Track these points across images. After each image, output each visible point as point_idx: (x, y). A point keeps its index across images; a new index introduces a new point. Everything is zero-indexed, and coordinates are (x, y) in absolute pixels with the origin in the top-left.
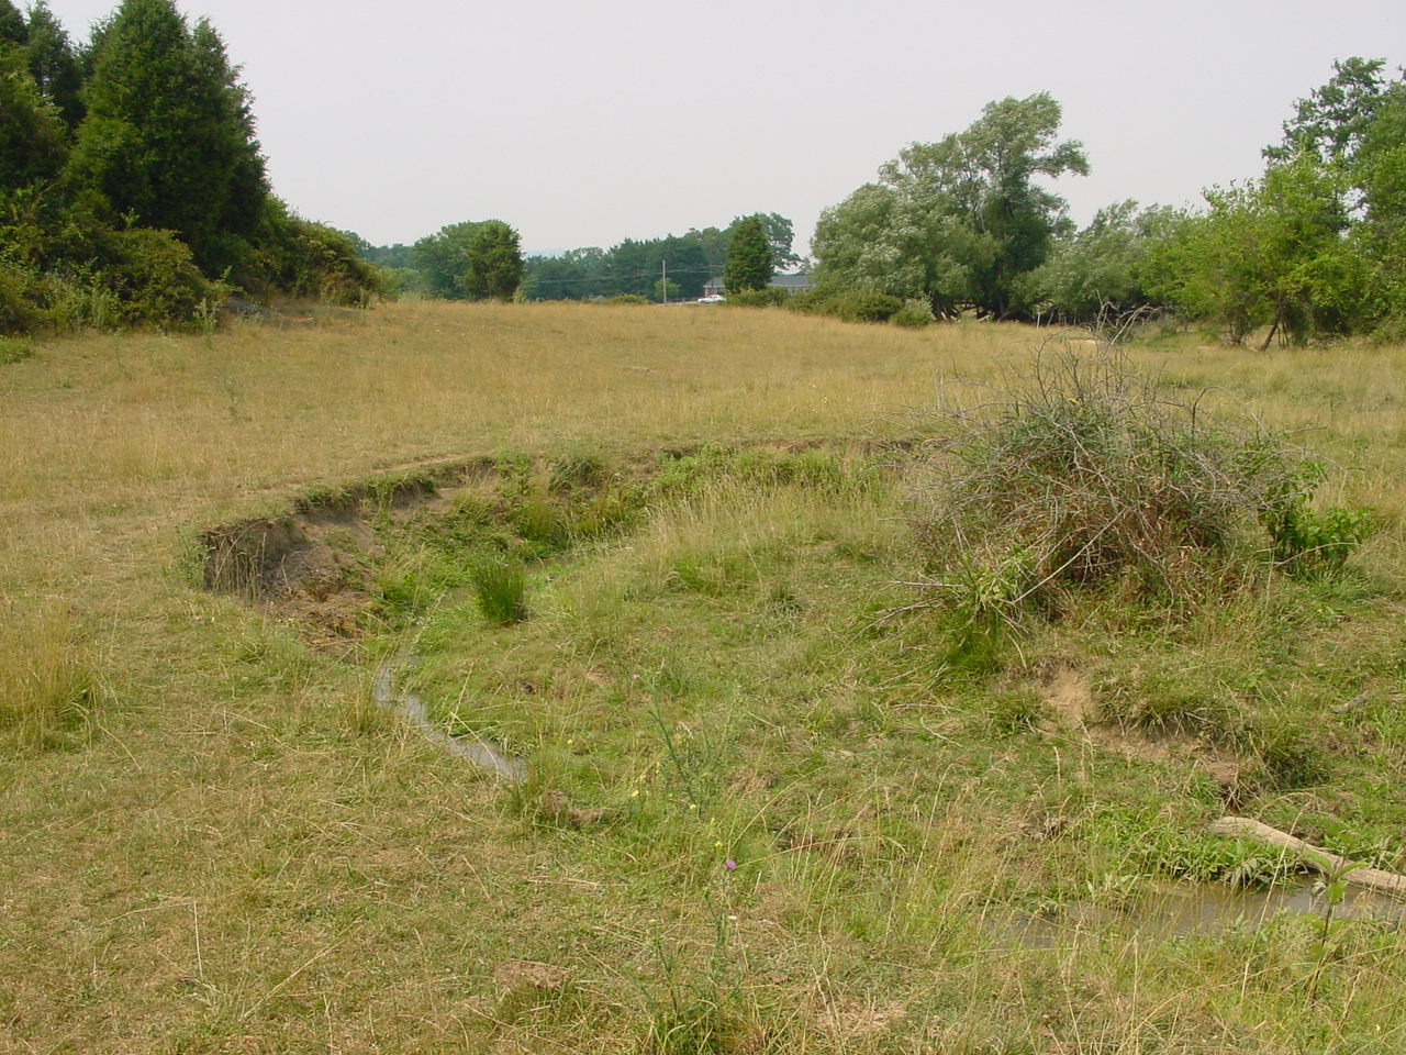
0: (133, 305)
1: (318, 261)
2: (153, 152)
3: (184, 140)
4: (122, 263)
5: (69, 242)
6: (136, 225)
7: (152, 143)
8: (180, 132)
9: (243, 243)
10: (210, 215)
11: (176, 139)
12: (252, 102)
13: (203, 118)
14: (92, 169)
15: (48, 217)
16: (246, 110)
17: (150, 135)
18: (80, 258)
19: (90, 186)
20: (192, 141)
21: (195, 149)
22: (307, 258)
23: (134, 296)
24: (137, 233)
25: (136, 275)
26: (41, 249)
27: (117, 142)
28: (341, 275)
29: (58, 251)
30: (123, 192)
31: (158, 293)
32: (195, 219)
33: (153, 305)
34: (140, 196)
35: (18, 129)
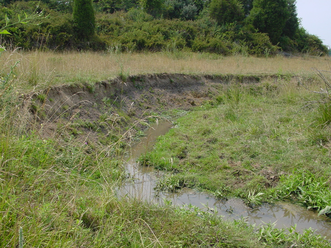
0: (253, 50)
1: (311, 44)
2: (266, 15)
3: (274, 12)
4: (252, 40)
5: (240, 35)
6: (258, 32)
7: (266, 13)
8: (273, 10)
9: (288, 38)
10: (279, 31)
11: (272, 12)
12: (296, 3)
13: (279, 6)
14: (252, 20)
15: (237, 30)
16: (294, 5)
17: (266, 11)
18: (242, 39)
19: (250, 24)
20: (276, 12)
21: (276, 14)
22: (308, 44)
23: (253, 48)
24: (258, 33)
25: (255, 43)
26: (233, 37)
27: (258, 13)
28: (316, 48)
29: (237, 37)
30: (258, 25)
31: (259, 47)
32: (275, 31)
33: (257, 50)
34: (262, 26)
35: (233, 10)
